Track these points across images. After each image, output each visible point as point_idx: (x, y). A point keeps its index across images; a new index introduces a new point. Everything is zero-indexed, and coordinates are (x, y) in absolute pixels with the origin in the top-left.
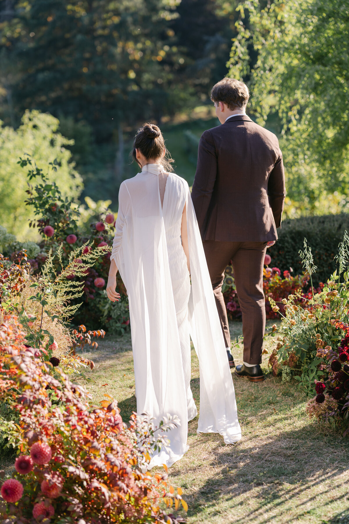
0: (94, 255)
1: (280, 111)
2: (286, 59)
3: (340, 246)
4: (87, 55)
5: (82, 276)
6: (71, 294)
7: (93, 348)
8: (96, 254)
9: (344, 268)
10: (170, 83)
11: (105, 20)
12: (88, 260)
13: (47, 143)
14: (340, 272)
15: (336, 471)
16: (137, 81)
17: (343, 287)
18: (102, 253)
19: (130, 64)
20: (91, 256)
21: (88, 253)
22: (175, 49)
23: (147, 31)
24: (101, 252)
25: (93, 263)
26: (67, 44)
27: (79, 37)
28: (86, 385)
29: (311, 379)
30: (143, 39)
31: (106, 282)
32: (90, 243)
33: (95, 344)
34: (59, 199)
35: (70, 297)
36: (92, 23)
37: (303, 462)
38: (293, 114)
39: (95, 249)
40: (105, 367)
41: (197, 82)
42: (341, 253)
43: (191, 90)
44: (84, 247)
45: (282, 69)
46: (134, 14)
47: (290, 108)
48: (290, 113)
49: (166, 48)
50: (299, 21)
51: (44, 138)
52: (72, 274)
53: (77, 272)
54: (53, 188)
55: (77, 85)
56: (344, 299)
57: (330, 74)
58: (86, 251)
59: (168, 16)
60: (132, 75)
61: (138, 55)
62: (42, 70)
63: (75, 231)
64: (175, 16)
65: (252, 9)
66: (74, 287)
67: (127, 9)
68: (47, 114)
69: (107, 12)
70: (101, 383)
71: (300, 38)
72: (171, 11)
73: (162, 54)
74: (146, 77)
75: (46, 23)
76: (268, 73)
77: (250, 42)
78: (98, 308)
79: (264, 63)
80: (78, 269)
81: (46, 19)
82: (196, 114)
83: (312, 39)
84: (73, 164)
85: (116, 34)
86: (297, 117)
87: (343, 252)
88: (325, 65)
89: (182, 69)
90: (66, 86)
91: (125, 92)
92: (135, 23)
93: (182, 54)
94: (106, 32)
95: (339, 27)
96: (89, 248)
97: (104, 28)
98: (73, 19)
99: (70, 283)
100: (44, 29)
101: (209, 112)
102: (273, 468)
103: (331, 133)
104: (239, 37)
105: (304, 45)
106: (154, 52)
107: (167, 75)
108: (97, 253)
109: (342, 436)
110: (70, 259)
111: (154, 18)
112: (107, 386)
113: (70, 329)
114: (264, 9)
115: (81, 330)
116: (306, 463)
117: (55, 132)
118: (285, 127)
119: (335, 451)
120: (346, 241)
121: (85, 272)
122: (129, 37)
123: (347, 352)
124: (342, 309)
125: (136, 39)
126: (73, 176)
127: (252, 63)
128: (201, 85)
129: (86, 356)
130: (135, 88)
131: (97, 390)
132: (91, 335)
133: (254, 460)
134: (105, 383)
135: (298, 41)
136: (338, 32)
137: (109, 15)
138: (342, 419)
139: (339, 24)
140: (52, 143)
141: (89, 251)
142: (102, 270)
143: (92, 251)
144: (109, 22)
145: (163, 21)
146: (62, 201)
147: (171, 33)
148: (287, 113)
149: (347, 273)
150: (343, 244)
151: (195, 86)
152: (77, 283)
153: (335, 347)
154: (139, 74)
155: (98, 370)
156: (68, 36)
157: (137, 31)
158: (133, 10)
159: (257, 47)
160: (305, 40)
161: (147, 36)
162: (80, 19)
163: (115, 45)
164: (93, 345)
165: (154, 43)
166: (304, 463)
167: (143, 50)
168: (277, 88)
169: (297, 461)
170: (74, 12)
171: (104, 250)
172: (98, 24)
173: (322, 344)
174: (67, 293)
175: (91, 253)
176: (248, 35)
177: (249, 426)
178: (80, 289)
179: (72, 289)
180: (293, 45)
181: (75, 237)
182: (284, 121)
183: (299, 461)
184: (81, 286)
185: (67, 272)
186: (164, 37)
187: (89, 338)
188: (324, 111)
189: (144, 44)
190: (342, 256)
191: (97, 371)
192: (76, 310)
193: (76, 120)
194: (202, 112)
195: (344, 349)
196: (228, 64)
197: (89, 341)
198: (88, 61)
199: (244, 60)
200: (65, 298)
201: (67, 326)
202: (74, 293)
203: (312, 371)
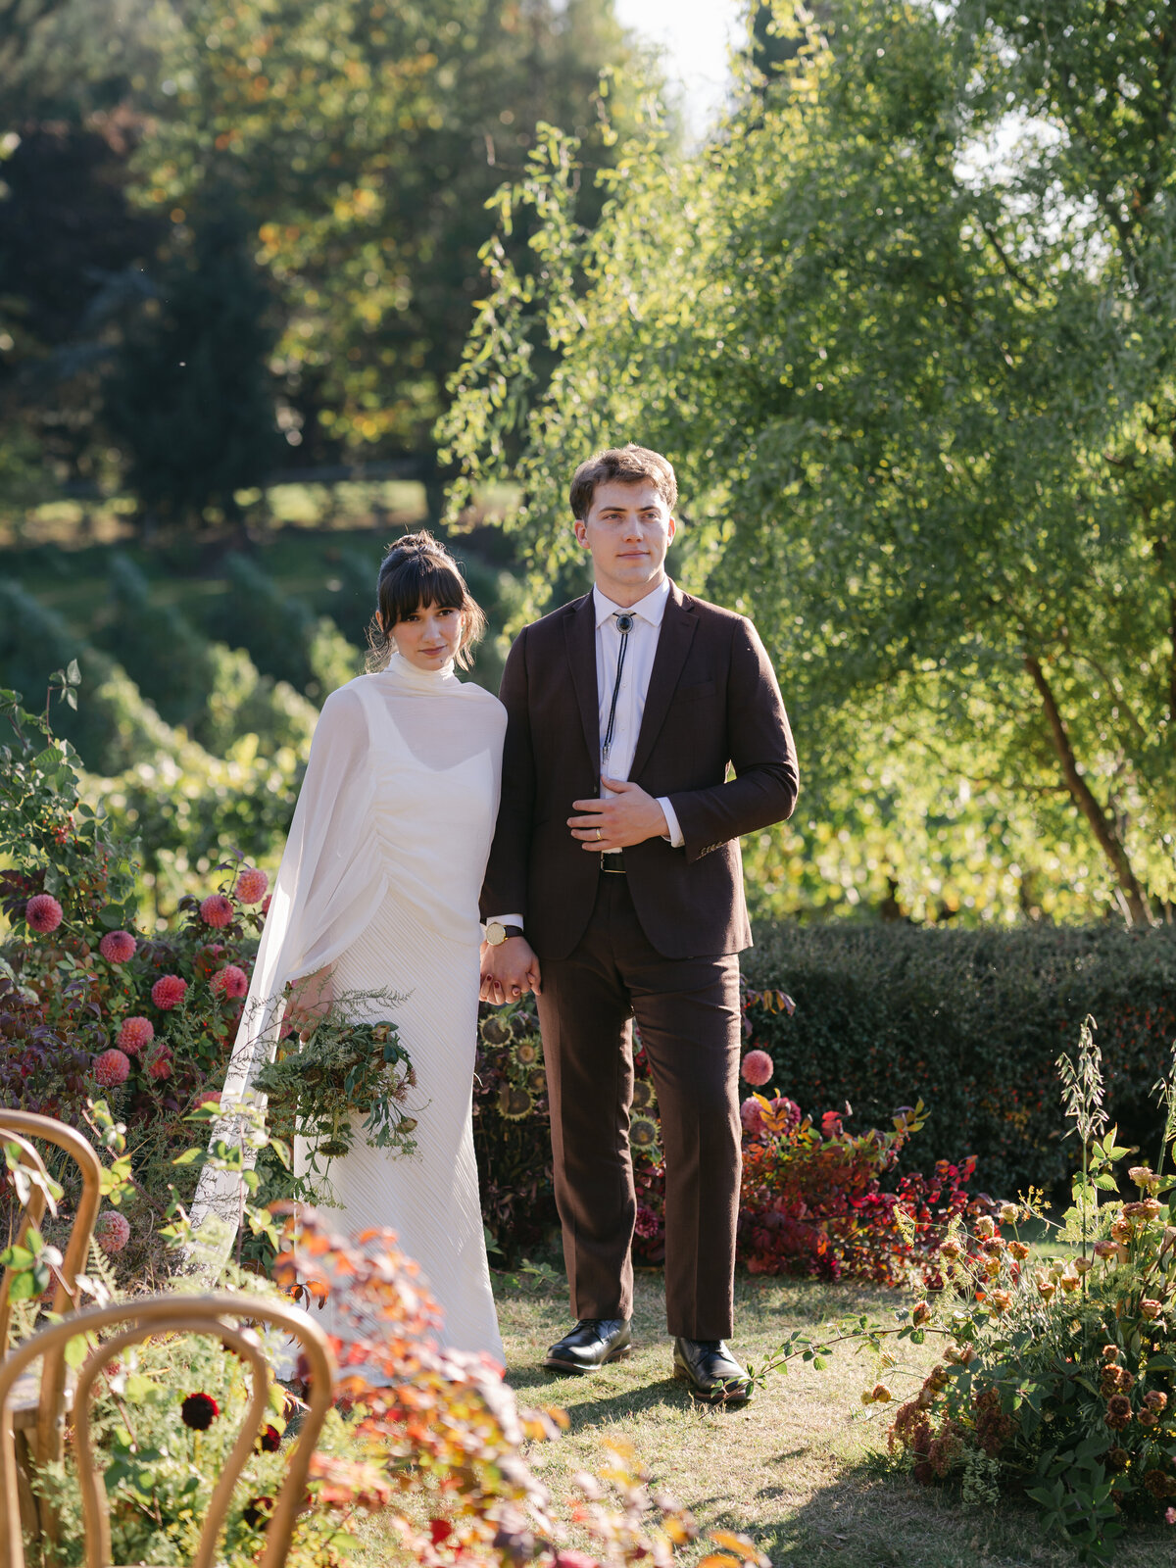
41: (51, 419)
43: (28, 442)
54: (64, 762)
82: (42, 524)
101: (86, 524)
128: (61, 430)
146: (87, 811)
151: (44, 431)
159: (559, 335)
194: (58, 521)
196: (454, 382)
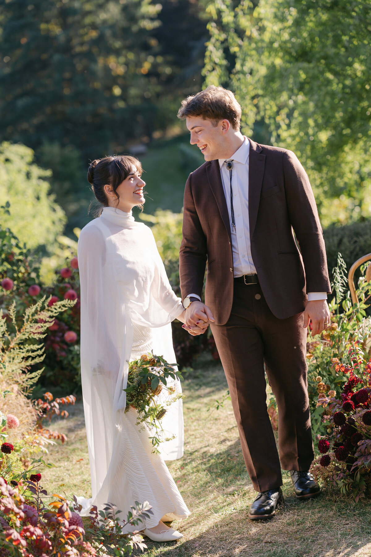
0: (52, 312)
1: (267, 116)
2: (266, 59)
3: (335, 272)
4: (67, 75)
5: (40, 339)
6: (30, 359)
7: (63, 418)
8: (55, 311)
9: (342, 296)
10: (158, 95)
11: (82, 36)
12: (46, 318)
13: (22, 176)
14: (338, 301)
15: (349, 549)
16: (124, 97)
17: (343, 319)
18: (62, 309)
19: (114, 80)
20: (50, 314)
21: (45, 311)
22: (160, 59)
23: (128, 42)
24: (60, 308)
25: (52, 321)
26: (45, 65)
27: (57, 57)
28: (59, 462)
29: (315, 432)
30: (124, 52)
31: (79, 335)
32: (47, 298)
33: (65, 414)
34: (17, 246)
35: (30, 362)
36: (69, 40)
37: (310, 540)
38: (282, 119)
39: (53, 305)
40: (81, 437)
42: (336, 280)
44: (39, 304)
45: (263, 71)
46: (112, 27)
47: (278, 113)
48: (279, 119)
49: (151, 59)
50: (276, 16)
51: (19, 171)
52: (28, 337)
53: (34, 333)
54: (7, 234)
55: (59, 108)
56: (346, 332)
57: (316, 72)
58: (43, 309)
59: (148, 25)
60: (117, 91)
61: (121, 70)
62: (21, 96)
63: (37, 281)
64: (157, 24)
65: (223, 7)
66: (33, 351)
67: (104, 22)
68: (19, 144)
69: (84, 27)
70: (75, 458)
71: (279, 35)
72: (152, 19)
73: (147, 66)
74: (133, 92)
75: (19, 46)
76: (249, 77)
77: (225, 45)
78: (72, 366)
79: (242, 65)
80: (36, 329)
81: (19, 42)
83: (292, 35)
84: (53, 197)
85: (95, 50)
86: (287, 121)
87: (339, 279)
88: (309, 62)
89: (170, 80)
90: (48, 110)
91: (112, 110)
92: (115, 36)
93: (167, 63)
94: (85, 48)
95: (320, 18)
96: (46, 305)
97: (82, 44)
98: (48, 38)
99: (28, 347)
100: (18, 52)
102: (274, 552)
103: (324, 136)
104: (213, 40)
105: (285, 42)
106: (139, 64)
107: (154, 88)
108: (55, 309)
109: (355, 501)
110: (25, 320)
111: (135, 28)
112: (82, 462)
113: (32, 400)
114: (237, 6)
115: (48, 399)
116: (313, 541)
117: (31, 164)
118: (274, 134)
119: (347, 522)
120: (341, 265)
121: (43, 333)
122: (109, 51)
123: (351, 399)
124: (344, 345)
125: (117, 53)
126: (54, 210)
127: (230, 69)
129: (55, 428)
130: (121, 104)
131: (70, 468)
132: (59, 404)
133: (252, 543)
134: (80, 458)
135: (277, 38)
136: (320, 23)
137: (85, 30)
138: (352, 481)
139: (320, 14)
140: (28, 176)
141: (47, 308)
142: (72, 322)
143: (50, 308)
144: (86, 38)
145: (143, 31)
146: (20, 248)
147: (153, 42)
148: (274, 118)
149: (346, 302)
150: (337, 268)
152: (36, 347)
153: (340, 390)
154: (124, 89)
155: (73, 441)
156: (44, 56)
157: (118, 44)
158: (110, 22)
159: (234, 49)
160: (286, 36)
161: (130, 48)
162: (56, 37)
163: (95, 61)
164: (62, 414)
165: (137, 55)
166: (311, 542)
167: (127, 64)
168: (260, 92)
169: (303, 540)
170: (48, 30)
171: (64, 306)
172: (75, 41)
173: (324, 388)
174: (26, 359)
175: (48, 310)
176: (223, 37)
177: (246, 498)
178: (40, 352)
179: (30, 354)
180: (271, 43)
181: (38, 288)
182: (272, 127)
183: (305, 540)
184: (41, 349)
185: (24, 334)
186: (146, 48)
187: (56, 407)
188: (314, 113)
189: (126, 57)
190: (338, 282)
191: (72, 443)
192: (38, 377)
193: (63, 146)
195: (347, 395)
196: (204, 72)
197: (57, 411)
198: (70, 81)
199: (221, 66)
200: (24, 364)
201: (28, 397)
202: (33, 358)
203: (316, 422)
